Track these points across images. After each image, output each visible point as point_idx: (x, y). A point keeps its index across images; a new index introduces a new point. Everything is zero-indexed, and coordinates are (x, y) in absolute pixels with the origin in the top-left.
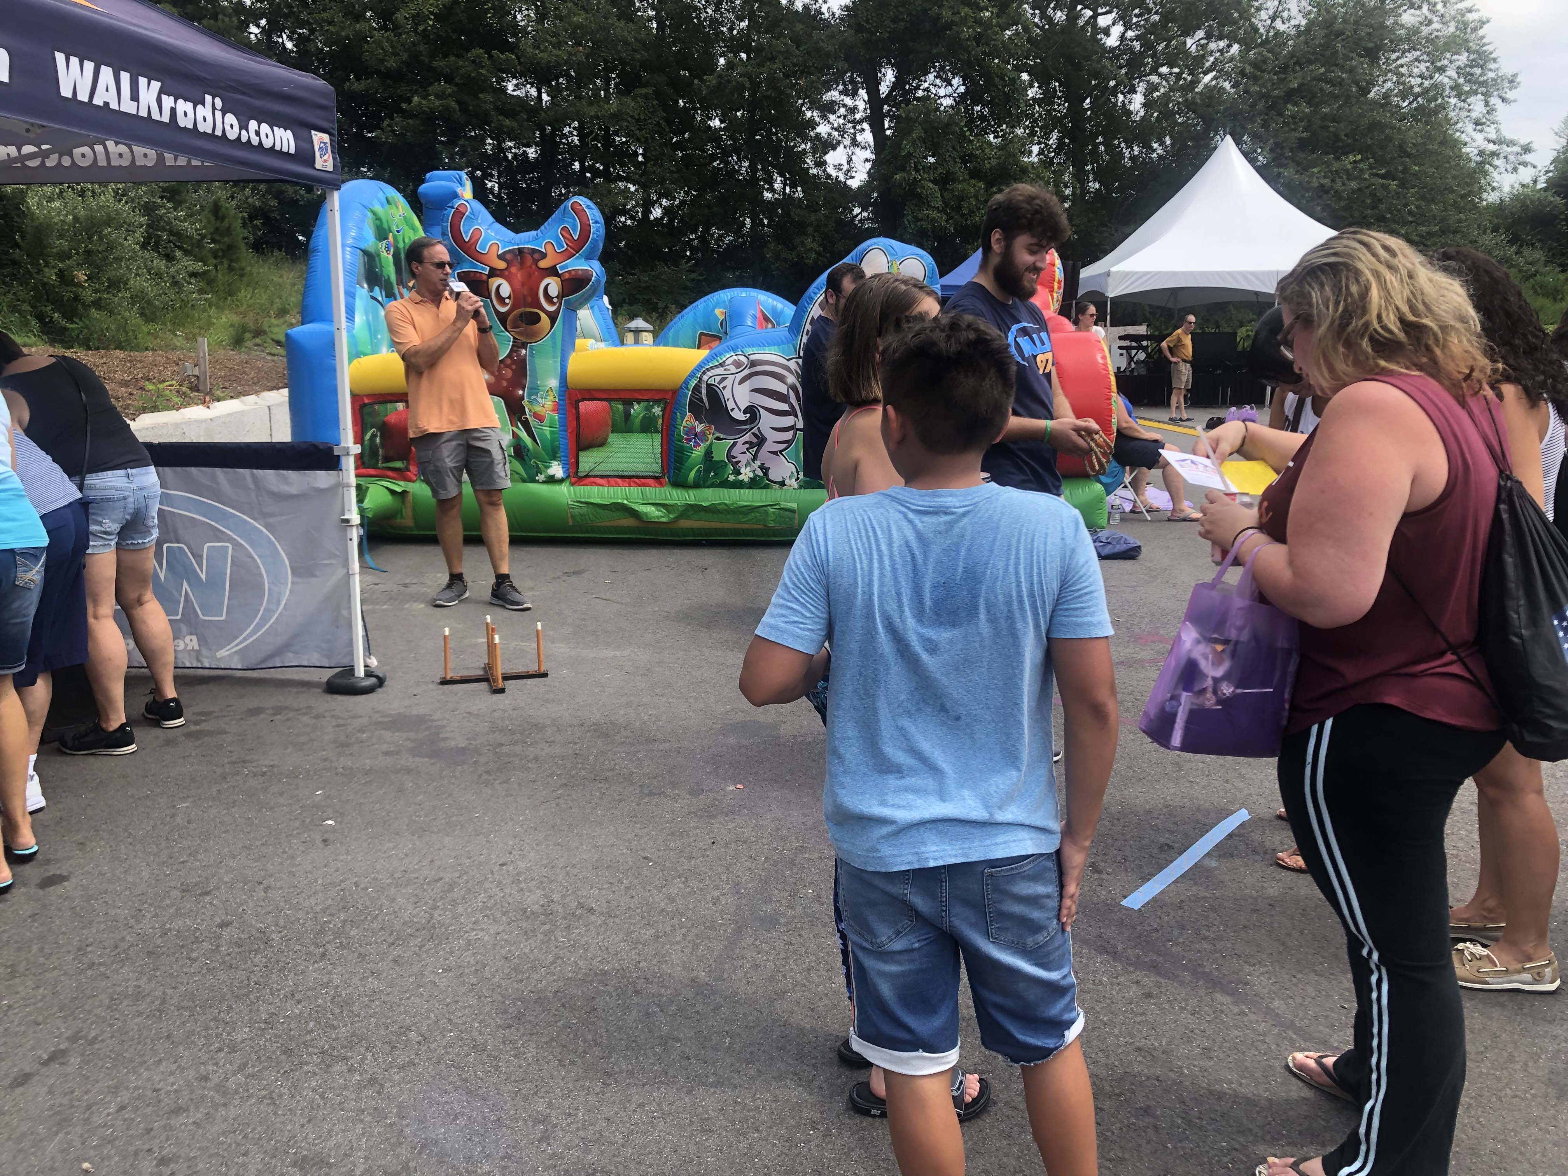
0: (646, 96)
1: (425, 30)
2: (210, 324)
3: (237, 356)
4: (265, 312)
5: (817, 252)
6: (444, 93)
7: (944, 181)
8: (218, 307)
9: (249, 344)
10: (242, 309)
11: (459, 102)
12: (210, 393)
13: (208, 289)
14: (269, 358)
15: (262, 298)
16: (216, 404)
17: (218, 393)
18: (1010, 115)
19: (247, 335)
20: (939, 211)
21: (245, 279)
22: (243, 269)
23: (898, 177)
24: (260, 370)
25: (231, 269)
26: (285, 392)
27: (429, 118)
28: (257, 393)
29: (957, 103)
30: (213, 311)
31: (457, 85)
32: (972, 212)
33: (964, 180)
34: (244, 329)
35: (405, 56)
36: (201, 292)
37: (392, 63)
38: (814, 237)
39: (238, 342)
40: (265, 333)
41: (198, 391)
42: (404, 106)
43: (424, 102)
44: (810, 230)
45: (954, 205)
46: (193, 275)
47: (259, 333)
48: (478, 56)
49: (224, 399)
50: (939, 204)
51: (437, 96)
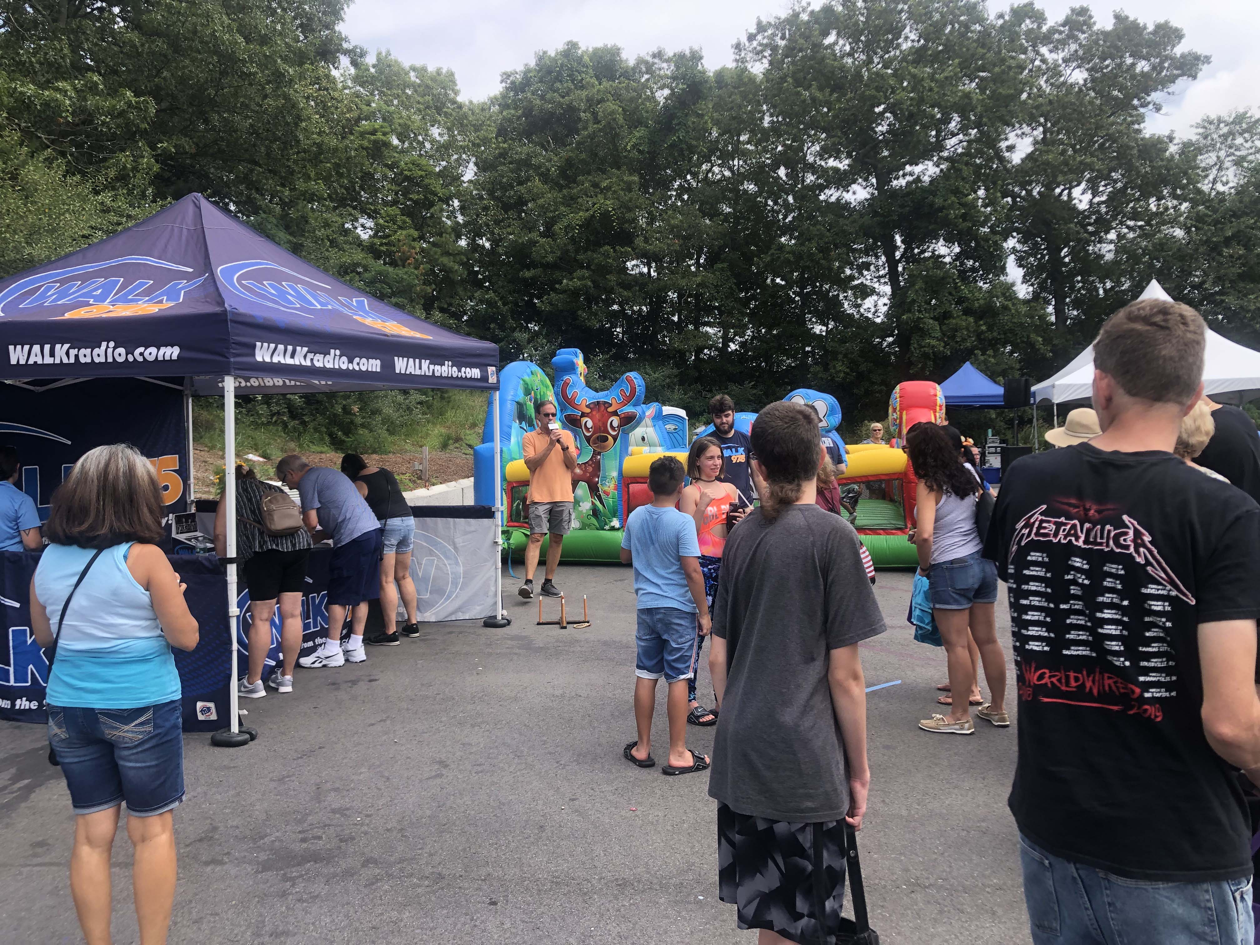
0: (722, 269)
1: (573, 235)
2: (427, 435)
3: (444, 455)
4: (463, 426)
5: (845, 373)
6: (583, 276)
7: (943, 317)
8: (433, 423)
9: (451, 447)
10: (448, 424)
11: (593, 282)
12: (428, 480)
13: (428, 411)
14: (464, 456)
15: (461, 416)
16: (433, 487)
17: (434, 480)
18: (995, 267)
19: (451, 442)
20: (939, 340)
21: (451, 405)
22: (449, 397)
23: (905, 317)
24: (458, 465)
25: (442, 398)
26: (472, 479)
27: (575, 293)
28: (455, 480)
29: (954, 260)
30: (430, 426)
31: (592, 270)
32: (964, 340)
33: (958, 316)
34: (449, 438)
35: (559, 254)
36: (424, 413)
37: (550, 258)
38: (843, 361)
39: (444, 446)
40: (461, 439)
41: (421, 479)
42: (557, 286)
43: (571, 283)
44: (840, 357)
45: (950, 336)
46: (421, 403)
47: (458, 440)
48: (606, 251)
49: (436, 484)
50: (938, 334)
51: (579, 279)
